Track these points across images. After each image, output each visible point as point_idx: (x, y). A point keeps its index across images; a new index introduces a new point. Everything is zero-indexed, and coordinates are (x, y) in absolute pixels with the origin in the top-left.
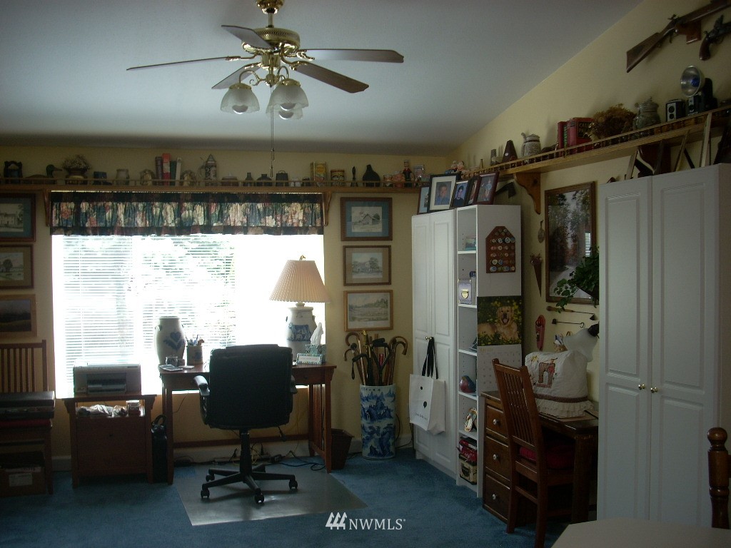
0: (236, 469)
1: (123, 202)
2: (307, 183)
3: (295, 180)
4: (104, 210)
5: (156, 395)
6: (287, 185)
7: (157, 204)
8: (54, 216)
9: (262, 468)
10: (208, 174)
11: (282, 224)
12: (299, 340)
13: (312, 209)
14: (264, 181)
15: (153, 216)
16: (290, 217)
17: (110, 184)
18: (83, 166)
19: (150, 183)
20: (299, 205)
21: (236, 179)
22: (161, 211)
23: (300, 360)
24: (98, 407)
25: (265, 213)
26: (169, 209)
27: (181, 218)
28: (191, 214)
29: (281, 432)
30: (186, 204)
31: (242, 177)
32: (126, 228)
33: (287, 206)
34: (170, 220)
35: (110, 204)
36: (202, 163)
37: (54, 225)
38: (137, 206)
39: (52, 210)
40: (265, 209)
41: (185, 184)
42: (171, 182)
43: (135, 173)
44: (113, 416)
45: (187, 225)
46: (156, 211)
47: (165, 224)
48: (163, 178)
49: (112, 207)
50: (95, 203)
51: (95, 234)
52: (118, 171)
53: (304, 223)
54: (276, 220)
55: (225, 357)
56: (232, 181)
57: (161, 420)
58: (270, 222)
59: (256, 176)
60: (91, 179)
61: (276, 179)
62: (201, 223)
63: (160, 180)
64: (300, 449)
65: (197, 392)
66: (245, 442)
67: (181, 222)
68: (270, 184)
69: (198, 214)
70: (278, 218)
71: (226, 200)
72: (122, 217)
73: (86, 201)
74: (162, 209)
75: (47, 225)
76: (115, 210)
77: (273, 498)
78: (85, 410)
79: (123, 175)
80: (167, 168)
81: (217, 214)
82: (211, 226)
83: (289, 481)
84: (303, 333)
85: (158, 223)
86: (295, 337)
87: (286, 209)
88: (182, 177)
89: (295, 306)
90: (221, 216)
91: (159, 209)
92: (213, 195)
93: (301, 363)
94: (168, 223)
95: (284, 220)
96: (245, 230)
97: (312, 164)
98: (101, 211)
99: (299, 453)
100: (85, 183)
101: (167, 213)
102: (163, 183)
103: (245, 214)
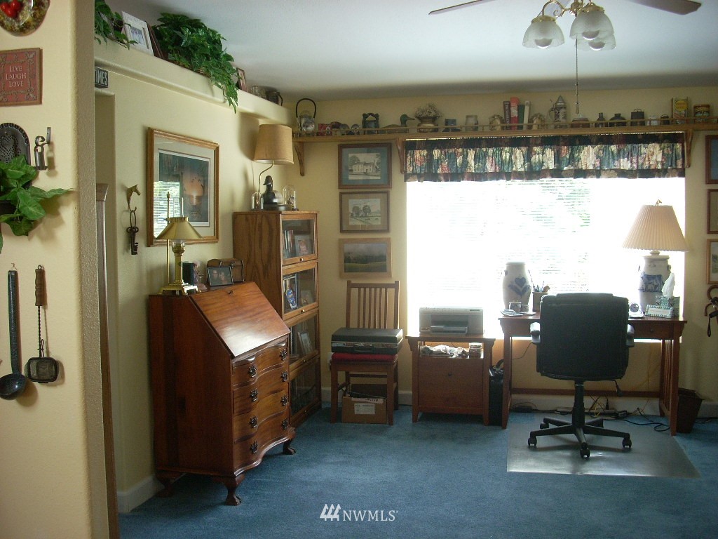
0: (568, 420)
1: (473, 148)
2: (665, 121)
3: (652, 118)
4: (455, 156)
5: (495, 340)
6: (643, 124)
7: (506, 149)
8: (408, 163)
9: (600, 423)
10: (557, 116)
11: (638, 166)
12: (650, 291)
13: (672, 150)
14: (618, 121)
15: (502, 162)
16: (647, 159)
17: (459, 130)
18: (433, 114)
19: (499, 128)
20: (657, 146)
21: (587, 120)
22: (511, 156)
23: (649, 313)
24: (440, 348)
25: (619, 154)
26: (519, 153)
27: (530, 162)
28: (541, 159)
29: (617, 386)
30: (535, 149)
31: (593, 118)
32: (476, 174)
33: (644, 147)
34: (519, 165)
35: (461, 150)
36: (551, 105)
37: (408, 172)
38: (487, 152)
39: (407, 157)
40: (619, 151)
41: (535, 127)
42: (518, 126)
43: (484, 119)
44: (454, 357)
45: (538, 169)
46: (506, 156)
47: (514, 169)
48: (510, 123)
49: (462, 154)
50: (446, 150)
51: (446, 180)
52: (467, 117)
53: (663, 165)
54: (631, 162)
55: (554, 305)
56: (581, 122)
57: (502, 365)
58: (625, 164)
59: (609, 116)
60: (442, 126)
61: (632, 118)
62: (552, 166)
63: (508, 124)
64: (649, 407)
65: (530, 338)
66: (579, 394)
67: (530, 167)
68: (624, 124)
69: (548, 158)
70: (634, 160)
71: (578, 142)
72: (472, 163)
73: (438, 148)
74: (511, 154)
75: (401, 172)
76: (465, 157)
77: (600, 454)
78: (428, 349)
79: (472, 122)
80: (514, 112)
81: (568, 157)
82: (562, 170)
83: (623, 439)
84: (655, 284)
85: (508, 168)
86: (646, 287)
87: (643, 150)
88: (531, 120)
89: (650, 255)
90: (572, 160)
91: (508, 155)
92: (564, 138)
93: (650, 316)
94: (517, 168)
95: (640, 162)
96: (597, 173)
97: (672, 100)
98: (452, 158)
99: (648, 411)
100: (436, 130)
101: (516, 158)
102: (510, 128)
103: (598, 157)
